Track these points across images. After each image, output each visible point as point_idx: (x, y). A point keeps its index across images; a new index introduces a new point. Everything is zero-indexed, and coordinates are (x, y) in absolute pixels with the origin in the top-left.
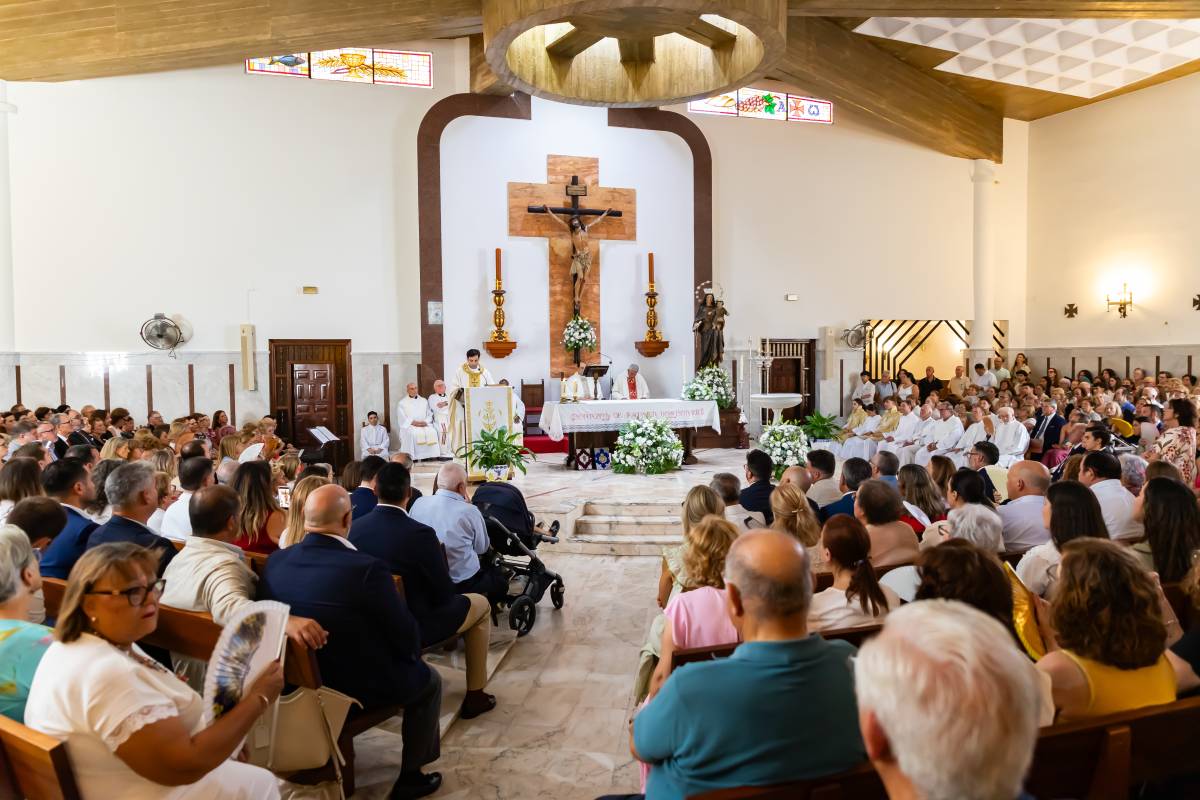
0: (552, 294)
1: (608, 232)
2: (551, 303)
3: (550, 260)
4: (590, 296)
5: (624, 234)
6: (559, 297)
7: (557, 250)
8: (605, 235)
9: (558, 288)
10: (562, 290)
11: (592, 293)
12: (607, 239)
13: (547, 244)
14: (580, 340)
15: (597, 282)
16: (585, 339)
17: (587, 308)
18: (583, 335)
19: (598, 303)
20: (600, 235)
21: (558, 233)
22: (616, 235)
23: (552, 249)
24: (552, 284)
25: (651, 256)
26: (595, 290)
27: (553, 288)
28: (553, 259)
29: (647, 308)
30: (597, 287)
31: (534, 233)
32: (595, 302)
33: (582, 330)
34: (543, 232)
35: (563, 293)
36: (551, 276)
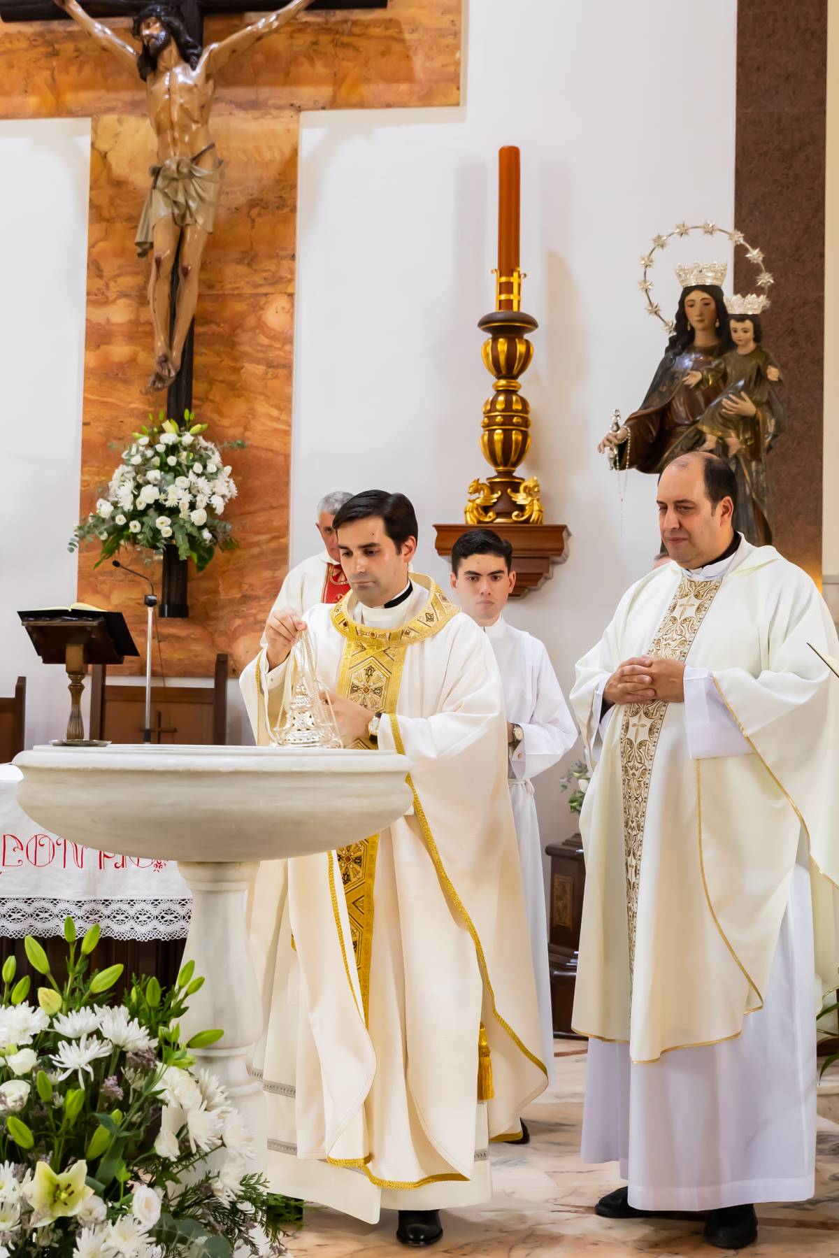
0: (97, 336)
1: (337, 80)
2: (89, 373)
3: (95, 207)
4: (247, 340)
5: (410, 78)
6: (120, 351)
7: (119, 166)
8: (326, 92)
9: (119, 314)
10: (135, 322)
11: (261, 326)
12: (333, 104)
13: (85, 142)
14: (135, 514)
15: (283, 283)
16: (159, 508)
17: (236, 389)
18: (149, 495)
19: (284, 368)
20: (306, 93)
21: (126, 96)
22: (367, 90)
23: (101, 159)
24: (96, 298)
25: (510, 160)
26: (273, 316)
27: (101, 315)
28: (103, 201)
29: (486, 385)
30: (281, 302)
31: (32, 101)
32: (270, 365)
33: (154, 475)
34: (69, 98)
35: (138, 332)
36: (95, 267)
